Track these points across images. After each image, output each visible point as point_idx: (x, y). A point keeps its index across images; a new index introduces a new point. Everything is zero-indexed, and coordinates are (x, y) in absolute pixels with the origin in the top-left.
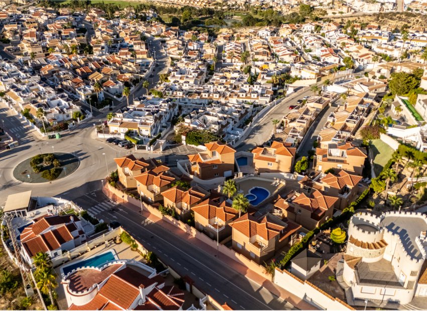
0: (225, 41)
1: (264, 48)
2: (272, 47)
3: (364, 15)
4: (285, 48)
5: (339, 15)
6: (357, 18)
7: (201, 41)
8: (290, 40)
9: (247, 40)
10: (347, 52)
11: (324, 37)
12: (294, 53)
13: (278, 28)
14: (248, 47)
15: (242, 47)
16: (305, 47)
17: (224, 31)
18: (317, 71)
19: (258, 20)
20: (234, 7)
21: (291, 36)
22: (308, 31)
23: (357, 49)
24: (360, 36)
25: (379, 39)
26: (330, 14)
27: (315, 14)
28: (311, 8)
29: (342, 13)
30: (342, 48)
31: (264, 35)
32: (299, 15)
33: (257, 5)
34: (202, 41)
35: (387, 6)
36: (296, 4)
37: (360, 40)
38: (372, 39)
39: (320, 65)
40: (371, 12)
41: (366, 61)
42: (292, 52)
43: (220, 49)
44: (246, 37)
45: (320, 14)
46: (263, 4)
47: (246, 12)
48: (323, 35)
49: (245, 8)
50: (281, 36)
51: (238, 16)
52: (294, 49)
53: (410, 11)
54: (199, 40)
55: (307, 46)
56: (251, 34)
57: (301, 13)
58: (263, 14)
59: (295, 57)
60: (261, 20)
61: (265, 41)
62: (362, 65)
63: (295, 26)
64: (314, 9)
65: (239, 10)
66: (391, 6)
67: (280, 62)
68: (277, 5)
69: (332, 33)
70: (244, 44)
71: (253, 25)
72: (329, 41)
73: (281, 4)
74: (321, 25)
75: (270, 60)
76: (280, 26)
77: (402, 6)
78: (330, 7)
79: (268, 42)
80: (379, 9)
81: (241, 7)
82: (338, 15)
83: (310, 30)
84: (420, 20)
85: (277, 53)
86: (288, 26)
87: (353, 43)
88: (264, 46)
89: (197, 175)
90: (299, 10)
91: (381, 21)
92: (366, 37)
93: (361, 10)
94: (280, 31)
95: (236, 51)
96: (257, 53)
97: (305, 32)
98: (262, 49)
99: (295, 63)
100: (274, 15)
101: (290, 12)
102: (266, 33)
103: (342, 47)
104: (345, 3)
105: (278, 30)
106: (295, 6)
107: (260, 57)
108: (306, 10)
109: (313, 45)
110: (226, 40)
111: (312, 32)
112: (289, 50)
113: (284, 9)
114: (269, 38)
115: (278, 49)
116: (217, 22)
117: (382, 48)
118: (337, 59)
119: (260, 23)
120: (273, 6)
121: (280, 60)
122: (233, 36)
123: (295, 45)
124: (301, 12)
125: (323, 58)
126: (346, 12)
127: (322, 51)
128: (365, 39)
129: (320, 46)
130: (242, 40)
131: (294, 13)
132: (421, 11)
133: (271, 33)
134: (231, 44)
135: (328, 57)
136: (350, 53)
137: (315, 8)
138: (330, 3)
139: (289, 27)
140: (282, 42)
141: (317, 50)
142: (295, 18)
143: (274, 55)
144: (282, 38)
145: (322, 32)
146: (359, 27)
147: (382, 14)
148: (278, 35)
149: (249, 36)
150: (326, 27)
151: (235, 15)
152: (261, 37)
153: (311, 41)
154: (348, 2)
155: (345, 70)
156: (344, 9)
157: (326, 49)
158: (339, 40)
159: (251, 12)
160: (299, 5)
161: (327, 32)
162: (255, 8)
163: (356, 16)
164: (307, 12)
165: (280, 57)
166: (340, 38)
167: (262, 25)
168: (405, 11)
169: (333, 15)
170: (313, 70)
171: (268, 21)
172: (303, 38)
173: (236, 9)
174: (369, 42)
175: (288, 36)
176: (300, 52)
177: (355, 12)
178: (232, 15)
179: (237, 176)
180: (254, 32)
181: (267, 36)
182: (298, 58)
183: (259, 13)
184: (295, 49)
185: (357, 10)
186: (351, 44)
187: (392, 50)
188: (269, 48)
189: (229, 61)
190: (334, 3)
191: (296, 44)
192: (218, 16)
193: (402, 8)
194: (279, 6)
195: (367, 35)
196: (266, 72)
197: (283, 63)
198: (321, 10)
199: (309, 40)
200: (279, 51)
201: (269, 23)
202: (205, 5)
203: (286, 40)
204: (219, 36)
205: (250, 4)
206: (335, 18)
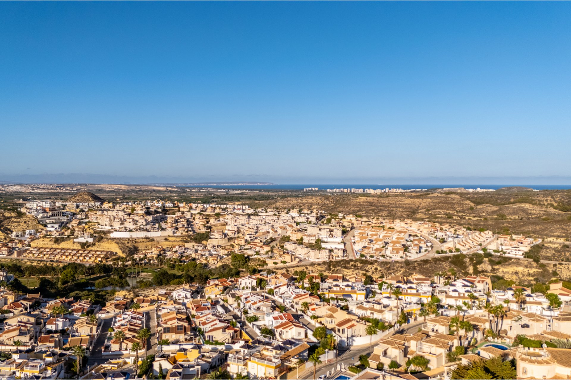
0: (117, 311)
1: (179, 320)
2: (194, 316)
3: (313, 264)
4: (215, 318)
5: (282, 265)
6: (304, 268)
7: (75, 313)
8: (222, 303)
9: (154, 307)
10: (314, 317)
11: (273, 294)
12: (229, 325)
13: (203, 286)
14: (154, 319)
15: (144, 320)
16: (246, 312)
17: (121, 295)
18: (276, 361)
19: (175, 277)
20: (143, 262)
21: (222, 296)
22: (247, 288)
23: (329, 312)
24: (326, 292)
25: (352, 295)
26: (270, 264)
27: (251, 264)
28: (246, 258)
29: (285, 262)
30: (303, 312)
31: (180, 297)
32: (232, 267)
33: (174, 257)
34: (77, 315)
35: (336, 253)
36: (226, 255)
37: (327, 296)
38: (343, 295)
39: (279, 348)
40: (320, 260)
41: (349, 332)
42: (226, 324)
43: (106, 325)
44: (152, 302)
45: (258, 265)
46: (182, 256)
47: (160, 267)
48: (271, 292)
49: (158, 262)
50: (207, 297)
51: (148, 272)
52: (229, 317)
53: (364, 258)
54: (71, 313)
55: (249, 311)
56: (160, 298)
57: (233, 265)
58: (183, 269)
59: (232, 331)
60: (180, 277)
61: (182, 307)
62: (345, 340)
63: (228, 282)
64: (249, 260)
65: (150, 264)
66: (340, 253)
67: (208, 342)
68: (201, 257)
69: (283, 289)
70: (148, 314)
71: (168, 283)
72: (281, 301)
73: (207, 255)
74: (265, 278)
75: (191, 339)
76: (206, 283)
77: (353, 253)
78: (269, 256)
79: (187, 308)
80: (328, 257)
81: (152, 262)
82: (280, 265)
83: (250, 286)
84: (379, 268)
85: (202, 327)
86: (216, 282)
87: (318, 303)
88: (179, 316)
90: (230, 261)
91: (333, 271)
92: (334, 292)
93: (307, 259)
94: (205, 289)
95: (132, 327)
96: (167, 330)
97: (243, 289)
98: (176, 321)
99: (234, 343)
100: (198, 269)
101: (219, 264)
102: (183, 294)
103: (303, 309)
104: (287, 251)
105: (203, 288)
106: (225, 257)
107: (171, 337)
108: (239, 261)
109: (258, 308)
110: (120, 309)
111: (253, 289)
112: (220, 321)
113: (211, 260)
114: (189, 302)
115: (203, 319)
116: (113, 282)
117: (366, 309)
118: (302, 331)
119: (177, 280)
120: (197, 257)
121: (207, 339)
122: (132, 301)
123: (230, 311)
124: (233, 263)
125: (279, 330)
126: (289, 260)
127: (275, 318)
128: (333, 295)
129: (271, 311)
130: (146, 307)
131: (225, 265)
132: (376, 257)
133: (192, 293)
134: (125, 316)
135: (287, 329)
136: (319, 320)
137: (251, 257)
138: (269, 251)
139: (219, 283)
140: (209, 306)
141: (266, 317)
142: (226, 271)
143: (196, 331)
144: (210, 301)
145: (268, 288)
146: (318, 278)
147: (332, 262)
148: (202, 297)
149: (158, 300)
150: (273, 280)
151: (142, 272)
152: (175, 302)
153: (255, 303)
154: (289, 250)
155: (324, 353)
156: (287, 258)
157: (281, 314)
158: (297, 299)
159: (165, 267)
160: (230, 255)
161: (276, 288)
162: (172, 261)
163: (303, 266)
164: (241, 263)
165: (206, 335)
166: (298, 296)
167: (180, 283)
168: (358, 257)
169: (274, 265)
170: (270, 361)
171: (189, 276)
172: (242, 298)
173: (146, 264)
174: (341, 300)
175: (218, 296)
176: (239, 322)
177: (301, 261)
178: (139, 272)
180: (166, 294)
181: (186, 298)
182: (238, 333)
183: (177, 268)
184: (232, 317)
185: (302, 259)
186: (317, 305)
187: (381, 312)
188: (188, 319)
189: (115, 347)
190: (274, 251)
191: (231, 309)
192: (118, 274)
193: (354, 256)
194: (204, 257)
195: (335, 289)
196: (180, 370)
197: (212, 344)
198: (259, 260)
199: (252, 302)
200: (204, 324)
201: (190, 280)
202: (101, 261)
203: (215, 303)
204: (108, 304)
205: (165, 256)
206: (277, 269)
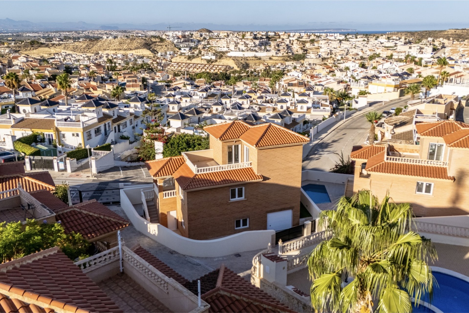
16: (353, 78)
69: (387, 65)
89: (178, 226)
96: (291, 85)
98: (296, 81)
102: (296, 74)
140: (321, 76)
179: (313, 230)
199: (360, 71)
200: (320, 82)
